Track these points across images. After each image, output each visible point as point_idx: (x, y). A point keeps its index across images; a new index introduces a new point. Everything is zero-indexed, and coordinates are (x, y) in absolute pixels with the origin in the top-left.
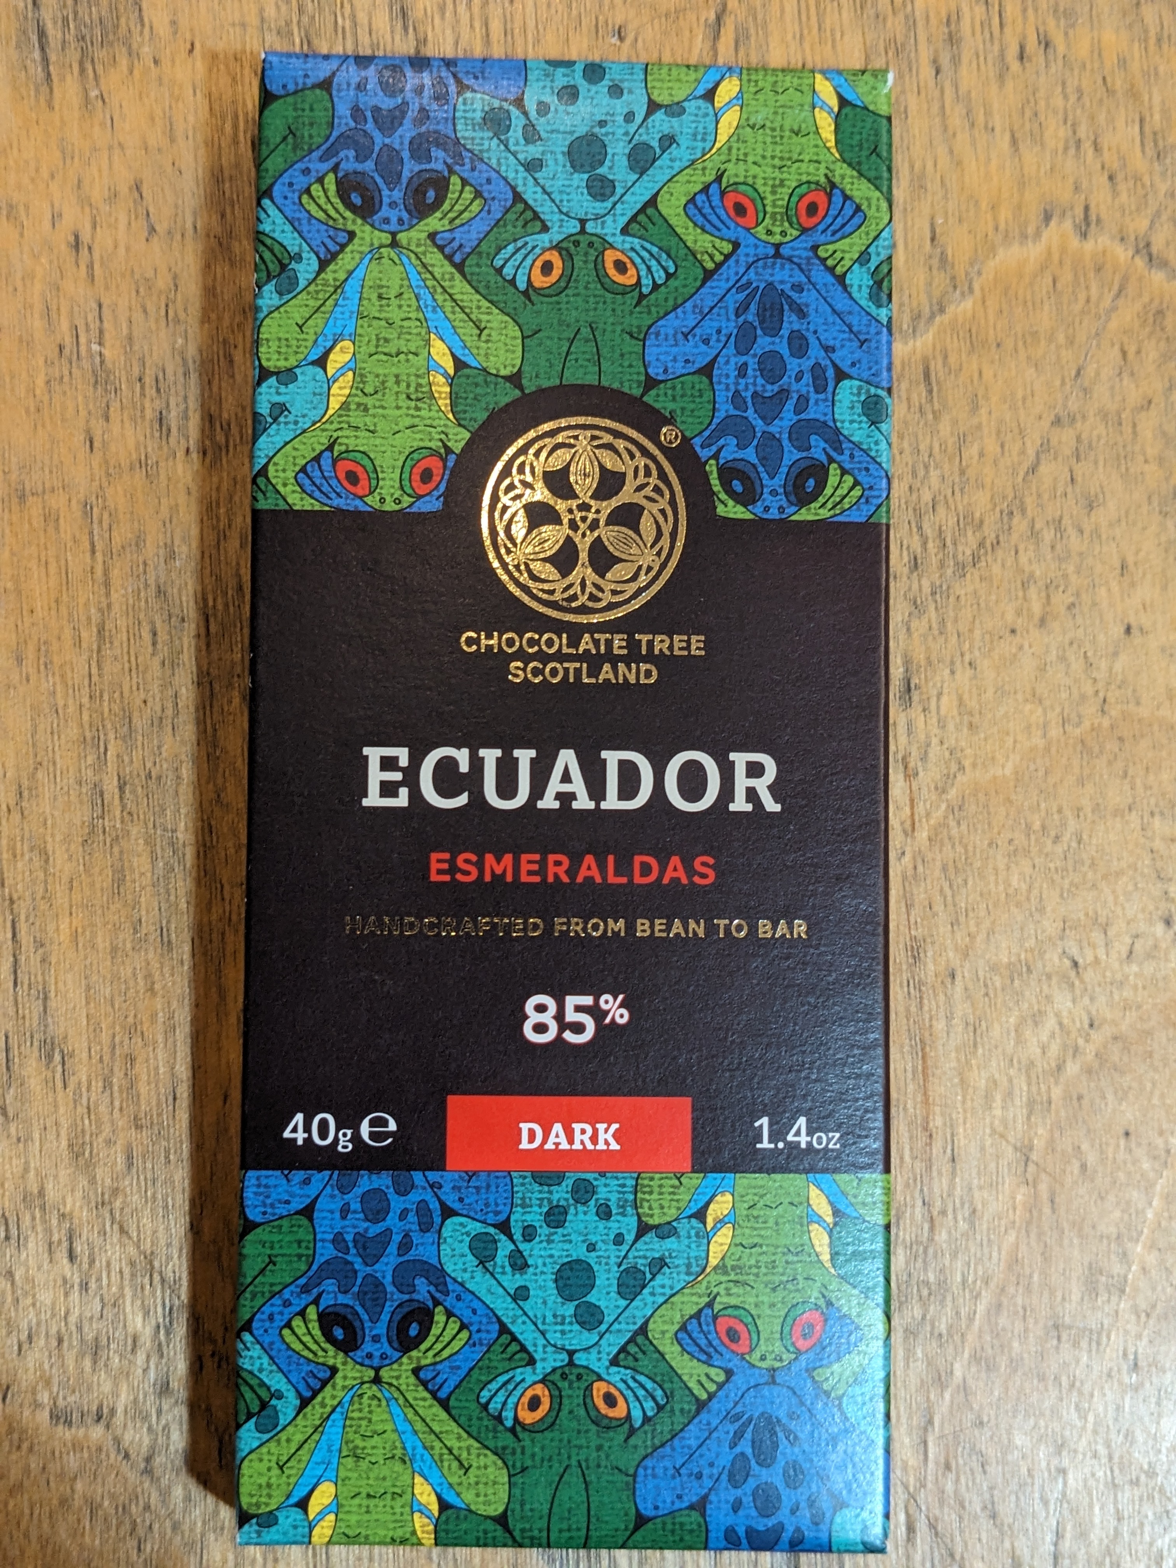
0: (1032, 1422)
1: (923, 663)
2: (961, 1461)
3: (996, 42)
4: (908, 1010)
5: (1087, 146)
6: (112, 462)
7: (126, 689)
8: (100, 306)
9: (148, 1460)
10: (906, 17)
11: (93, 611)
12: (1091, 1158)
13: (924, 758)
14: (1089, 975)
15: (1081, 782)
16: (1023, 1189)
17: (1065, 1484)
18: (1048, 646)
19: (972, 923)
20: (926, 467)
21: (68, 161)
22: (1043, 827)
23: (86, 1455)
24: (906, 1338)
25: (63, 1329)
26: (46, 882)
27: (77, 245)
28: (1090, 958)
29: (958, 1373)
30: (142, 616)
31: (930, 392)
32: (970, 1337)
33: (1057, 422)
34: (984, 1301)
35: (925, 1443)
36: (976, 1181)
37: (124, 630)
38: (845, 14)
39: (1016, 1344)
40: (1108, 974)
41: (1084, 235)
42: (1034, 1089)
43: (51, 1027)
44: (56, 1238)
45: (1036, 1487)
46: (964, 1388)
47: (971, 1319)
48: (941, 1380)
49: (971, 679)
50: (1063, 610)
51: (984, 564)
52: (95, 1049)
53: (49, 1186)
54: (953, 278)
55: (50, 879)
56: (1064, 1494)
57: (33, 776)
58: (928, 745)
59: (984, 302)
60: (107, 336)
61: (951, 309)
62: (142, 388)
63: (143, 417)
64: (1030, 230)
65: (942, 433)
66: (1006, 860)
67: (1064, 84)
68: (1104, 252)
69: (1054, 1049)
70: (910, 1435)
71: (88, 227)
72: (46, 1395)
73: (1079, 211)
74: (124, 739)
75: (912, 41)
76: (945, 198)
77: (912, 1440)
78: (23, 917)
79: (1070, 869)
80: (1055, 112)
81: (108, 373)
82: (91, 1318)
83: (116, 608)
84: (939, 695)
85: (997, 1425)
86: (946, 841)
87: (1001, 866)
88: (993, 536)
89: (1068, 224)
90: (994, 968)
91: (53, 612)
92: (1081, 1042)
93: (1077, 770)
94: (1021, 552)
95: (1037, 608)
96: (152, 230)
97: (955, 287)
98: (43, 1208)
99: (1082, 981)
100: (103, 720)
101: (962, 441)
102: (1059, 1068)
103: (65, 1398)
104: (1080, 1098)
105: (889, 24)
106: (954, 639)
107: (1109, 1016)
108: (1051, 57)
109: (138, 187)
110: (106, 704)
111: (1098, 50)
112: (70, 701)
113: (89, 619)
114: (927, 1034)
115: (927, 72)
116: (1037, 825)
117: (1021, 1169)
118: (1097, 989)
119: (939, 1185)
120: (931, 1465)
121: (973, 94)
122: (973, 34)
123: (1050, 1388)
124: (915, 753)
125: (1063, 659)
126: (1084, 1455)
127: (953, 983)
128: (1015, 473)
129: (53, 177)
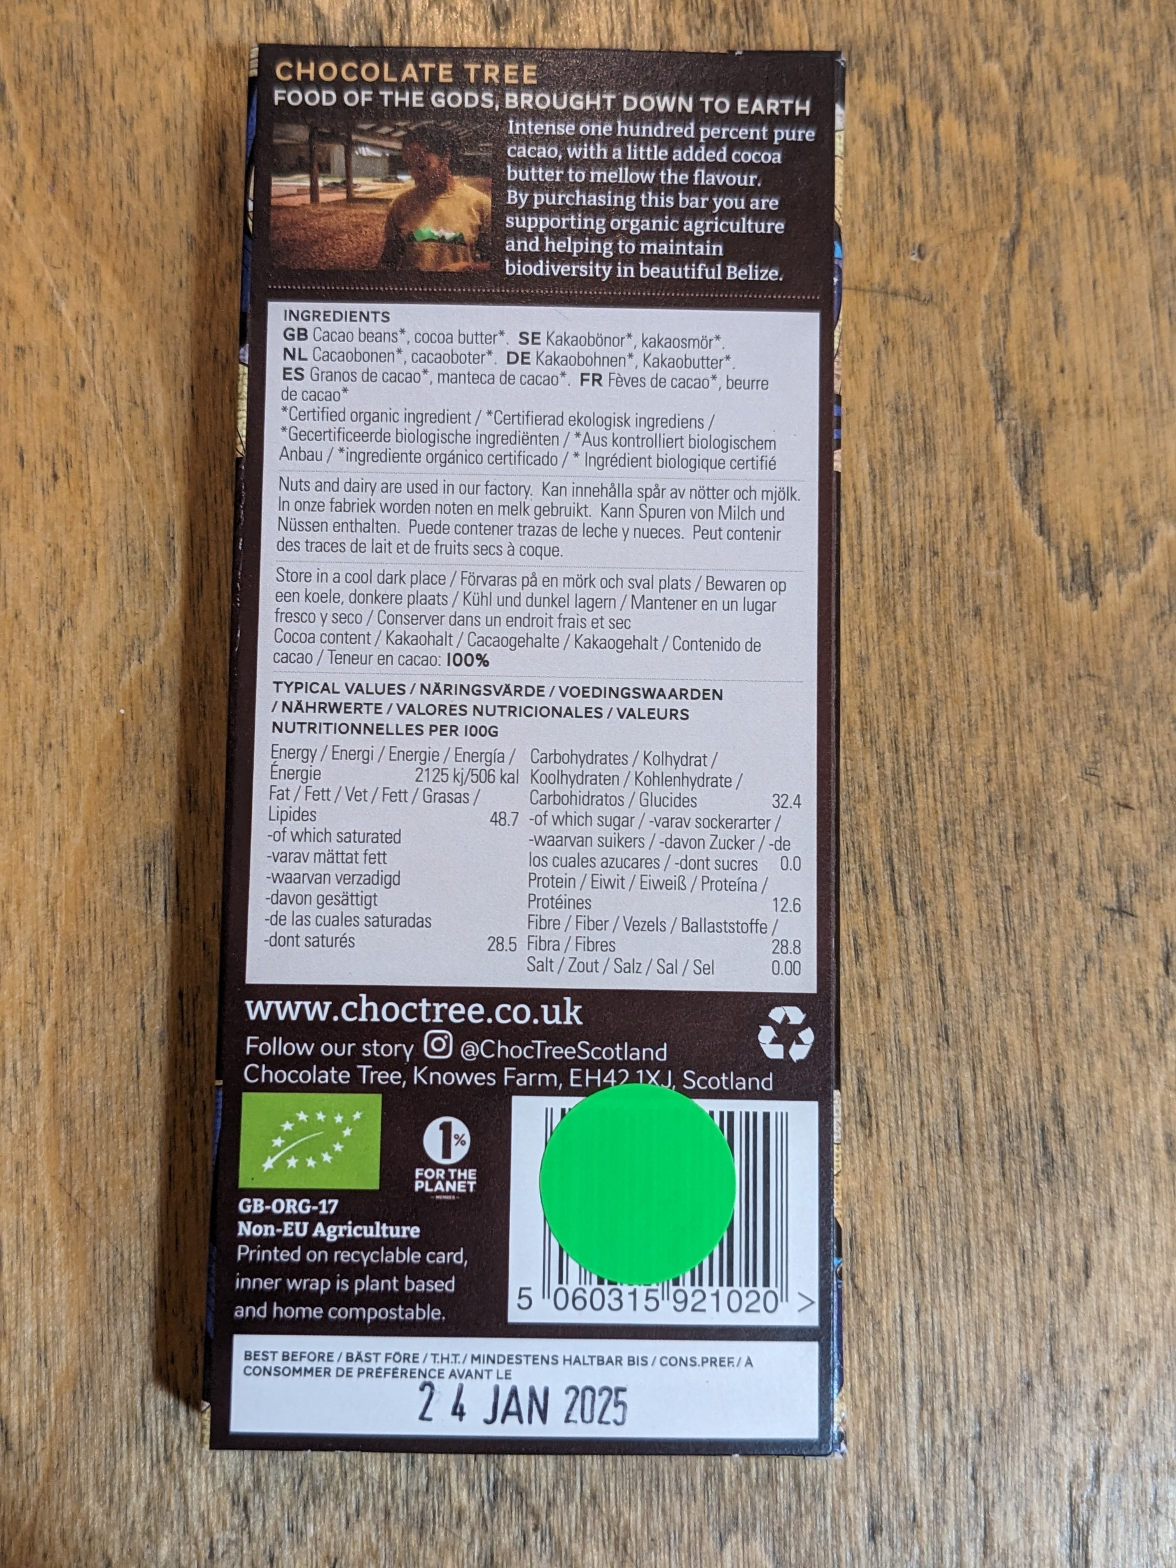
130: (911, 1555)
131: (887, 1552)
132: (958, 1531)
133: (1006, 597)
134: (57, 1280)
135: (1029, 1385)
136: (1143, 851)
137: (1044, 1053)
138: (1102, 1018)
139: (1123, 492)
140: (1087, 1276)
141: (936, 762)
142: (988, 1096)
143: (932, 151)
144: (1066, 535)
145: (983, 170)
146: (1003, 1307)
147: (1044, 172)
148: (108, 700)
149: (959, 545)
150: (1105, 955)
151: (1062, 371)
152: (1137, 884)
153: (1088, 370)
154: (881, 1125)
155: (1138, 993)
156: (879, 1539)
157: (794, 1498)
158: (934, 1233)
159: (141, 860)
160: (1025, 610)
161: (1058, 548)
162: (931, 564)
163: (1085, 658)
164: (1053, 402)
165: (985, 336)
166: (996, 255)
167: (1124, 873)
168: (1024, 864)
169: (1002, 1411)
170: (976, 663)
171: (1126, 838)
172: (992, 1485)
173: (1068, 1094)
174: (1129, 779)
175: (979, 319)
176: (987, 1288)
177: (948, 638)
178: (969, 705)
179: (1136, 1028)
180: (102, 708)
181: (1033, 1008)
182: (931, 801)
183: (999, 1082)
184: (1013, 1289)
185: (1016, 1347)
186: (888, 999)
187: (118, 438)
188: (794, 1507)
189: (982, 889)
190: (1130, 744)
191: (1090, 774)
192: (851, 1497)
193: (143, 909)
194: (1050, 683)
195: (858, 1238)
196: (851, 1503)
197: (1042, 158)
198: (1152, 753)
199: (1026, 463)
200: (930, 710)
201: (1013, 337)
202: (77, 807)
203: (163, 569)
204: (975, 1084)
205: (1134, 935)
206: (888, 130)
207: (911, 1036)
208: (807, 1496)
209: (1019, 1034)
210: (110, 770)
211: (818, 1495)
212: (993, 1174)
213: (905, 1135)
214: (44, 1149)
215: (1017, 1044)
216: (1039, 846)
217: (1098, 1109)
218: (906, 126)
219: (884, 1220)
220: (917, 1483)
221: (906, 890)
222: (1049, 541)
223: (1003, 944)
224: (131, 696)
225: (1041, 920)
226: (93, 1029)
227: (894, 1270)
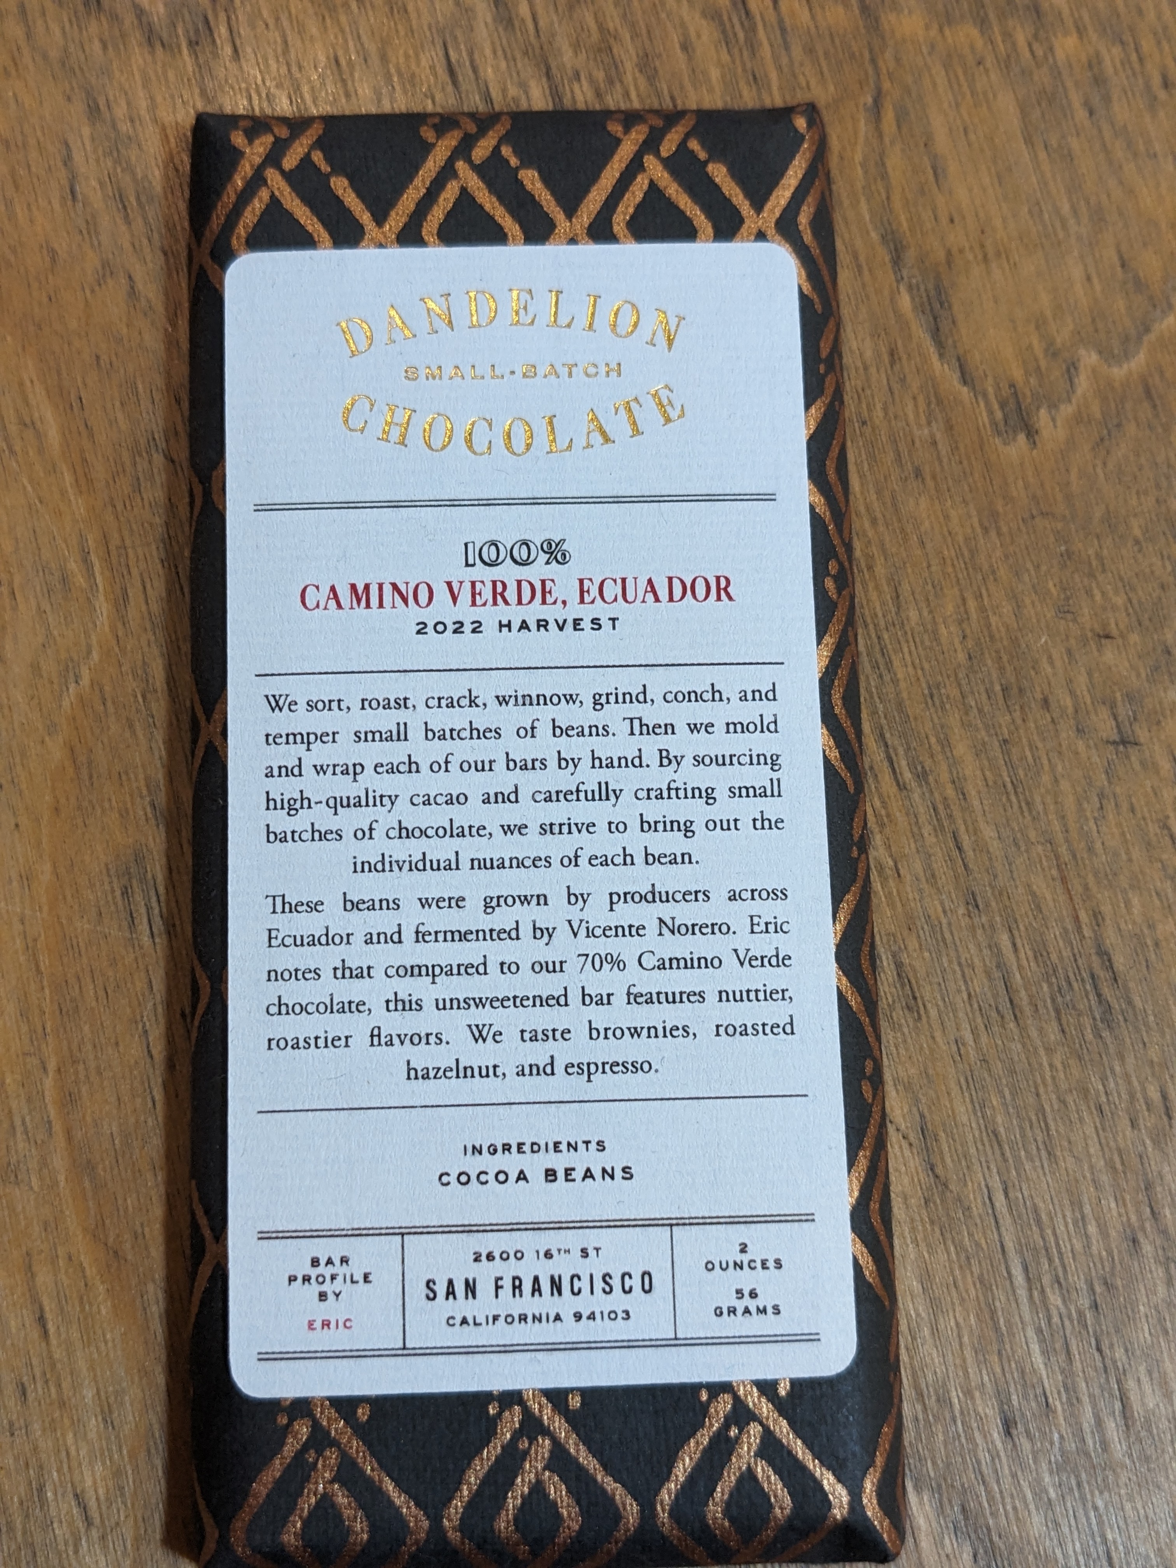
3: (1139, 76)
10: (1051, 69)
20: (1168, 478)
31: (1155, 407)
38: (993, 76)
54: (1151, 298)
61: (1155, 328)
75: (1061, 89)
76: (1126, 226)
97: (1155, 306)
105: (1036, 78)
115: (1081, 114)
121: (1129, 127)
122: (1116, 73)
130: (1052, 1443)
131: (1026, 1445)
132: (1094, 1406)
133: (943, 453)
134: (108, 1336)
135: (1135, 1241)
136: (1134, 679)
137: (1077, 900)
138: (1128, 852)
139: (1037, 327)
140: (1170, 1118)
141: (907, 628)
142: (1030, 954)
143: (778, 32)
144: (990, 380)
145: (833, 41)
146: (1091, 1167)
147: (893, 32)
148: (52, 729)
149: (885, 409)
150: (1118, 790)
151: (952, 221)
152: (1134, 712)
153: (977, 216)
154: (929, 1006)
155: (1159, 820)
156: (1014, 1432)
157: (919, 1407)
158: (1005, 1105)
159: (115, 886)
160: (965, 462)
161: (985, 395)
162: (861, 435)
163: (1034, 497)
164: (949, 253)
165: (868, 200)
166: (862, 122)
167: (1119, 704)
168: (1017, 714)
169: (1113, 1274)
170: (927, 524)
171: (1113, 669)
172: (1119, 1353)
173: (1111, 938)
174: (1105, 609)
175: (859, 185)
176: (1071, 1151)
177: (894, 505)
178: (929, 566)
179: (1165, 857)
180: (47, 739)
181: (1057, 857)
182: (910, 669)
183: (1038, 939)
184: (1098, 1146)
185: (1113, 1205)
186: (908, 877)
187: (14, 464)
188: (921, 1417)
189: (980, 747)
190: (1098, 575)
191: (1065, 611)
192: (977, 1394)
193: (128, 935)
194: (1005, 529)
195: (929, 1125)
196: (978, 1402)
197: (889, 19)
198: (1121, 579)
199: (935, 318)
200: (890, 580)
201: (896, 198)
202: (39, 843)
203: (84, 585)
204: (1014, 945)
205: (1143, 764)
206: (730, 19)
207: (940, 909)
208: (932, 1402)
209: (1048, 886)
210: (68, 799)
211: (944, 1400)
212: (1053, 1034)
213: (955, 1011)
214: (70, 1201)
215: (1049, 897)
216: (1029, 694)
217: (1144, 945)
218: (747, 13)
219: (951, 1101)
220: (1042, 1366)
221: (904, 763)
222: (974, 389)
223: (1013, 798)
224: (74, 719)
225: (1046, 767)
226: (98, 1068)
227: (973, 1151)
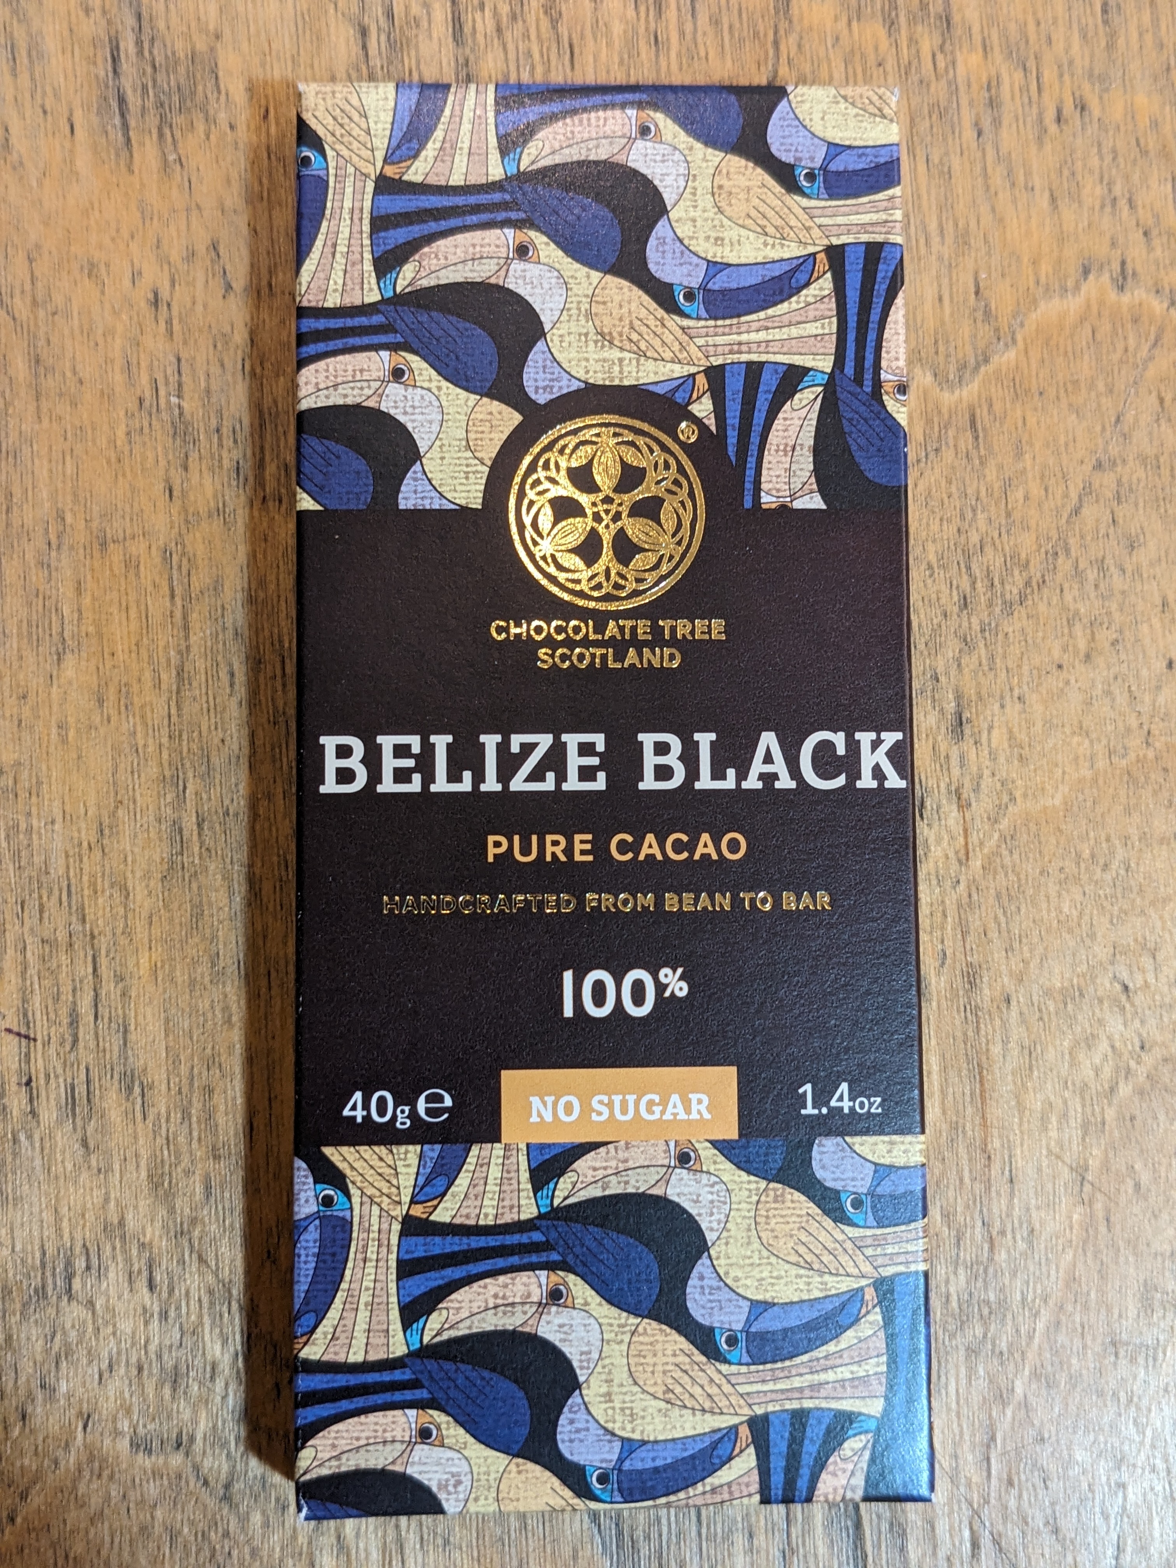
0: (1092, 1438)
1: (974, 698)
2: (1023, 1477)
3: (1035, 106)
4: (965, 1034)
5: (1123, 203)
6: (191, 510)
7: (204, 728)
8: (179, 360)
9: (227, 1486)
10: (949, 83)
11: (172, 653)
12: (1145, 1178)
13: (977, 790)
14: (1139, 999)
15: (1128, 811)
16: (1080, 1209)
17: (1125, 1498)
18: (1093, 681)
19: (1025, 948)
21: (148, 222)
22: (1093, 856)
23: (166, 1482)
24: (968, 1357)
25: (143, 1357)
26: (126, 917)
27: (156, 302)
28: (1140, 982)
29: (1019, 1390)
30: (220, 658)
31: (977, 438)
32: (1030, 1355)
33: (1099, 466)
34: (1043, 1319)
35: (988, 1459)
36: (1033, 1201)
37: (203, 671)
39: (1074, 1361)
40: (1157, 997)
41: (1121, 288)
42: (1088, 1110)
43: (131, 1060)
44: (136, 1267)
45: (1097, 1501)
46: (1025, 1405)
47: (1031, 1338)
48: (1002, 1397)
49: (1020, 713)
50: (1107, 645)
51: (1030, 602)
52: (174, 1080)
53: (129, 1217)
54: (997, 330)
55: (130, 916)
56: (1124, 1508)
57: (113, 814)
58: (981, 777)
59: (1026, 352)
60: (185, 388)
61: (995, 360)
62: (220, 439)
63: (221, 467)
64: (1070, 283)
65: (988, 478)
66: (1057, 888)
67: (1099, 145)
68: (1140, 304)
69: (1107, 1072)
70: (973, 1451)
71: (167, 284)
72: (126, 1423)
73: (1116, 266)
74: (202, 777)
75: (955, 105)
76: (989, 254)
77: (975, 1456)
78: (103, 952)
79: (1119, 895)
80: (1091, 172)
81: (186, 424)
82: (171, 1346)
83: (194, 650)
84: (990, 728)
85: (1058, 1441)
86: (999, 869)
87: (1053, 894)
88: (1039, 575)
89: (1106, 278)
90: (1048, 993)
91: (134, 655)
92: (1132, 1064)
93: (1123, 800)
94: (1066, 591)
95: (1082, 645)
96: (229, 287)
97: (999, 339)
98: (123, 1237)
99: (1133, 1005)
100: (182, 759)
101: (1007, 485)
102: (1112, 1090)
103: (145, 1426)
104: (1133, 1118)
106: (1004, 674)
107: (1159, 1039)
108: (1087, 120)
109: (215, 246)
110: (185, 743)
111: (1131, 113)
112: (150, 741)
113: (169, 661)
114: (984, 1058)
115: (969, 134)
116: (1087, 853)
117: (1077, 1189)
118: (1147, 1012)
119: (999, 1206)
120: (994, 1481)
121: (1013, 156)
122: (1013, 99)
123: (1109, 1403)
124: (967, 784)
125: (1108, 693)
126: (1143, 1469)
127: (1008, 1008)
128: (1058, 515)
129: (132, 237)
